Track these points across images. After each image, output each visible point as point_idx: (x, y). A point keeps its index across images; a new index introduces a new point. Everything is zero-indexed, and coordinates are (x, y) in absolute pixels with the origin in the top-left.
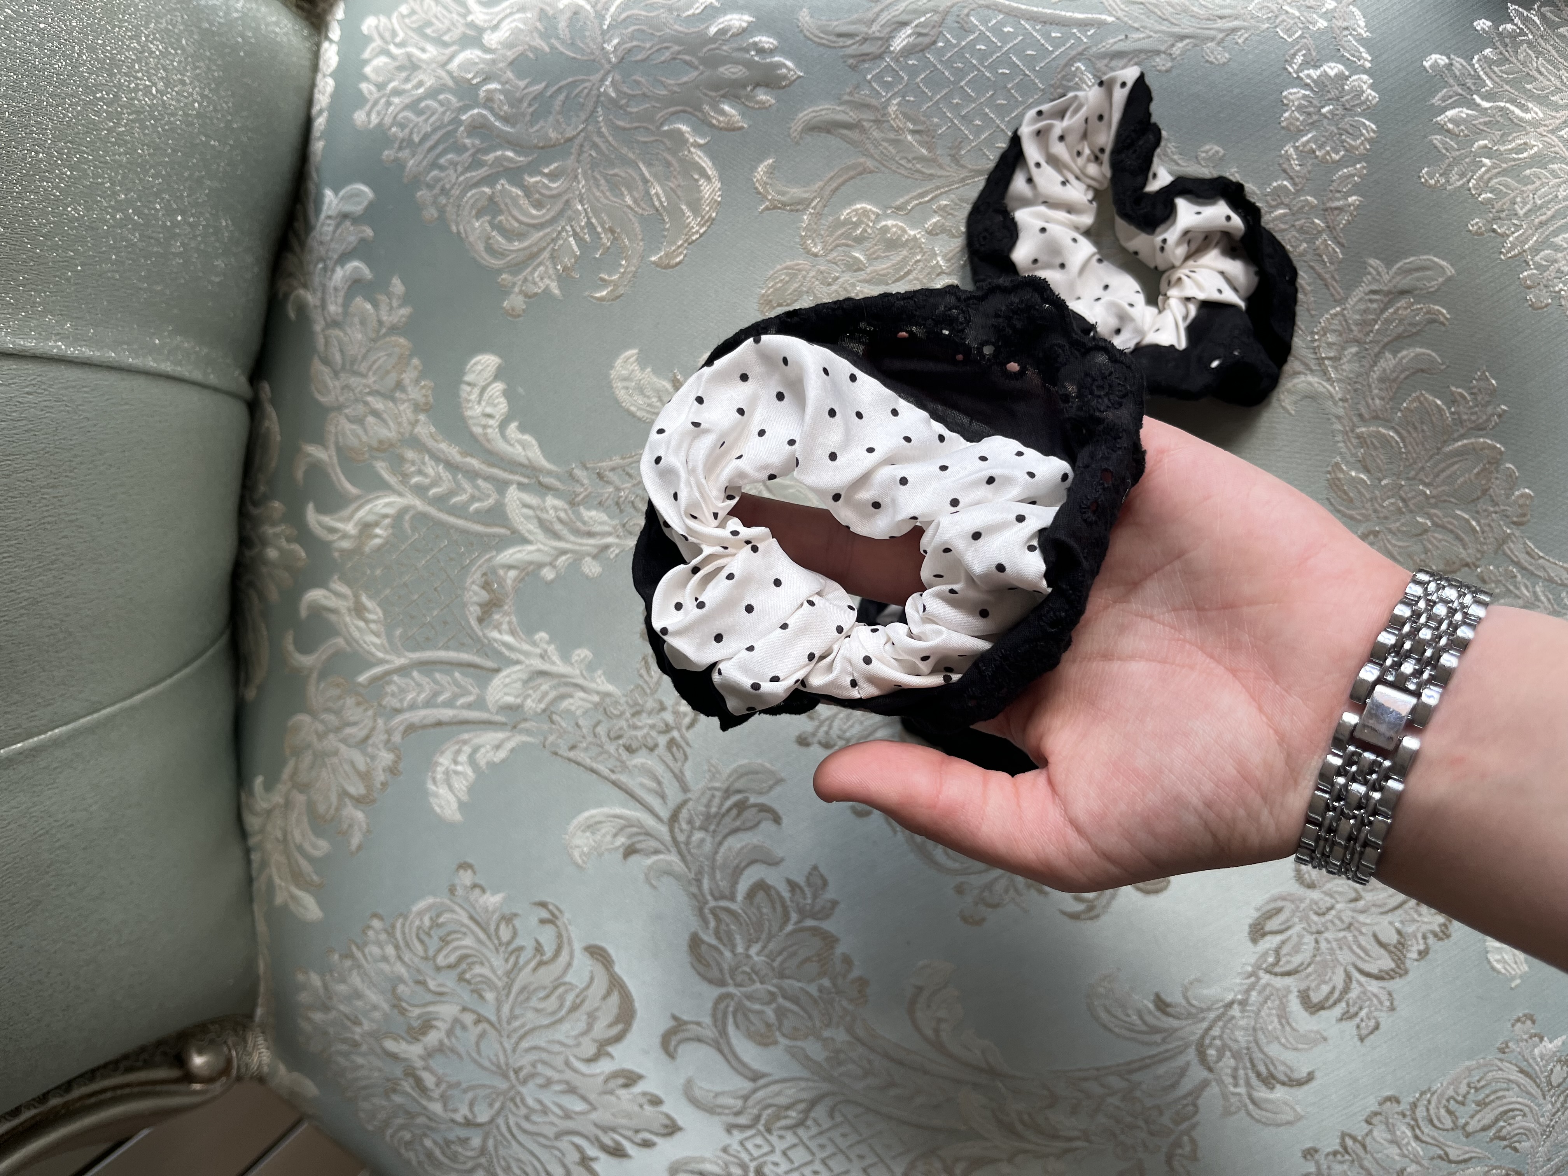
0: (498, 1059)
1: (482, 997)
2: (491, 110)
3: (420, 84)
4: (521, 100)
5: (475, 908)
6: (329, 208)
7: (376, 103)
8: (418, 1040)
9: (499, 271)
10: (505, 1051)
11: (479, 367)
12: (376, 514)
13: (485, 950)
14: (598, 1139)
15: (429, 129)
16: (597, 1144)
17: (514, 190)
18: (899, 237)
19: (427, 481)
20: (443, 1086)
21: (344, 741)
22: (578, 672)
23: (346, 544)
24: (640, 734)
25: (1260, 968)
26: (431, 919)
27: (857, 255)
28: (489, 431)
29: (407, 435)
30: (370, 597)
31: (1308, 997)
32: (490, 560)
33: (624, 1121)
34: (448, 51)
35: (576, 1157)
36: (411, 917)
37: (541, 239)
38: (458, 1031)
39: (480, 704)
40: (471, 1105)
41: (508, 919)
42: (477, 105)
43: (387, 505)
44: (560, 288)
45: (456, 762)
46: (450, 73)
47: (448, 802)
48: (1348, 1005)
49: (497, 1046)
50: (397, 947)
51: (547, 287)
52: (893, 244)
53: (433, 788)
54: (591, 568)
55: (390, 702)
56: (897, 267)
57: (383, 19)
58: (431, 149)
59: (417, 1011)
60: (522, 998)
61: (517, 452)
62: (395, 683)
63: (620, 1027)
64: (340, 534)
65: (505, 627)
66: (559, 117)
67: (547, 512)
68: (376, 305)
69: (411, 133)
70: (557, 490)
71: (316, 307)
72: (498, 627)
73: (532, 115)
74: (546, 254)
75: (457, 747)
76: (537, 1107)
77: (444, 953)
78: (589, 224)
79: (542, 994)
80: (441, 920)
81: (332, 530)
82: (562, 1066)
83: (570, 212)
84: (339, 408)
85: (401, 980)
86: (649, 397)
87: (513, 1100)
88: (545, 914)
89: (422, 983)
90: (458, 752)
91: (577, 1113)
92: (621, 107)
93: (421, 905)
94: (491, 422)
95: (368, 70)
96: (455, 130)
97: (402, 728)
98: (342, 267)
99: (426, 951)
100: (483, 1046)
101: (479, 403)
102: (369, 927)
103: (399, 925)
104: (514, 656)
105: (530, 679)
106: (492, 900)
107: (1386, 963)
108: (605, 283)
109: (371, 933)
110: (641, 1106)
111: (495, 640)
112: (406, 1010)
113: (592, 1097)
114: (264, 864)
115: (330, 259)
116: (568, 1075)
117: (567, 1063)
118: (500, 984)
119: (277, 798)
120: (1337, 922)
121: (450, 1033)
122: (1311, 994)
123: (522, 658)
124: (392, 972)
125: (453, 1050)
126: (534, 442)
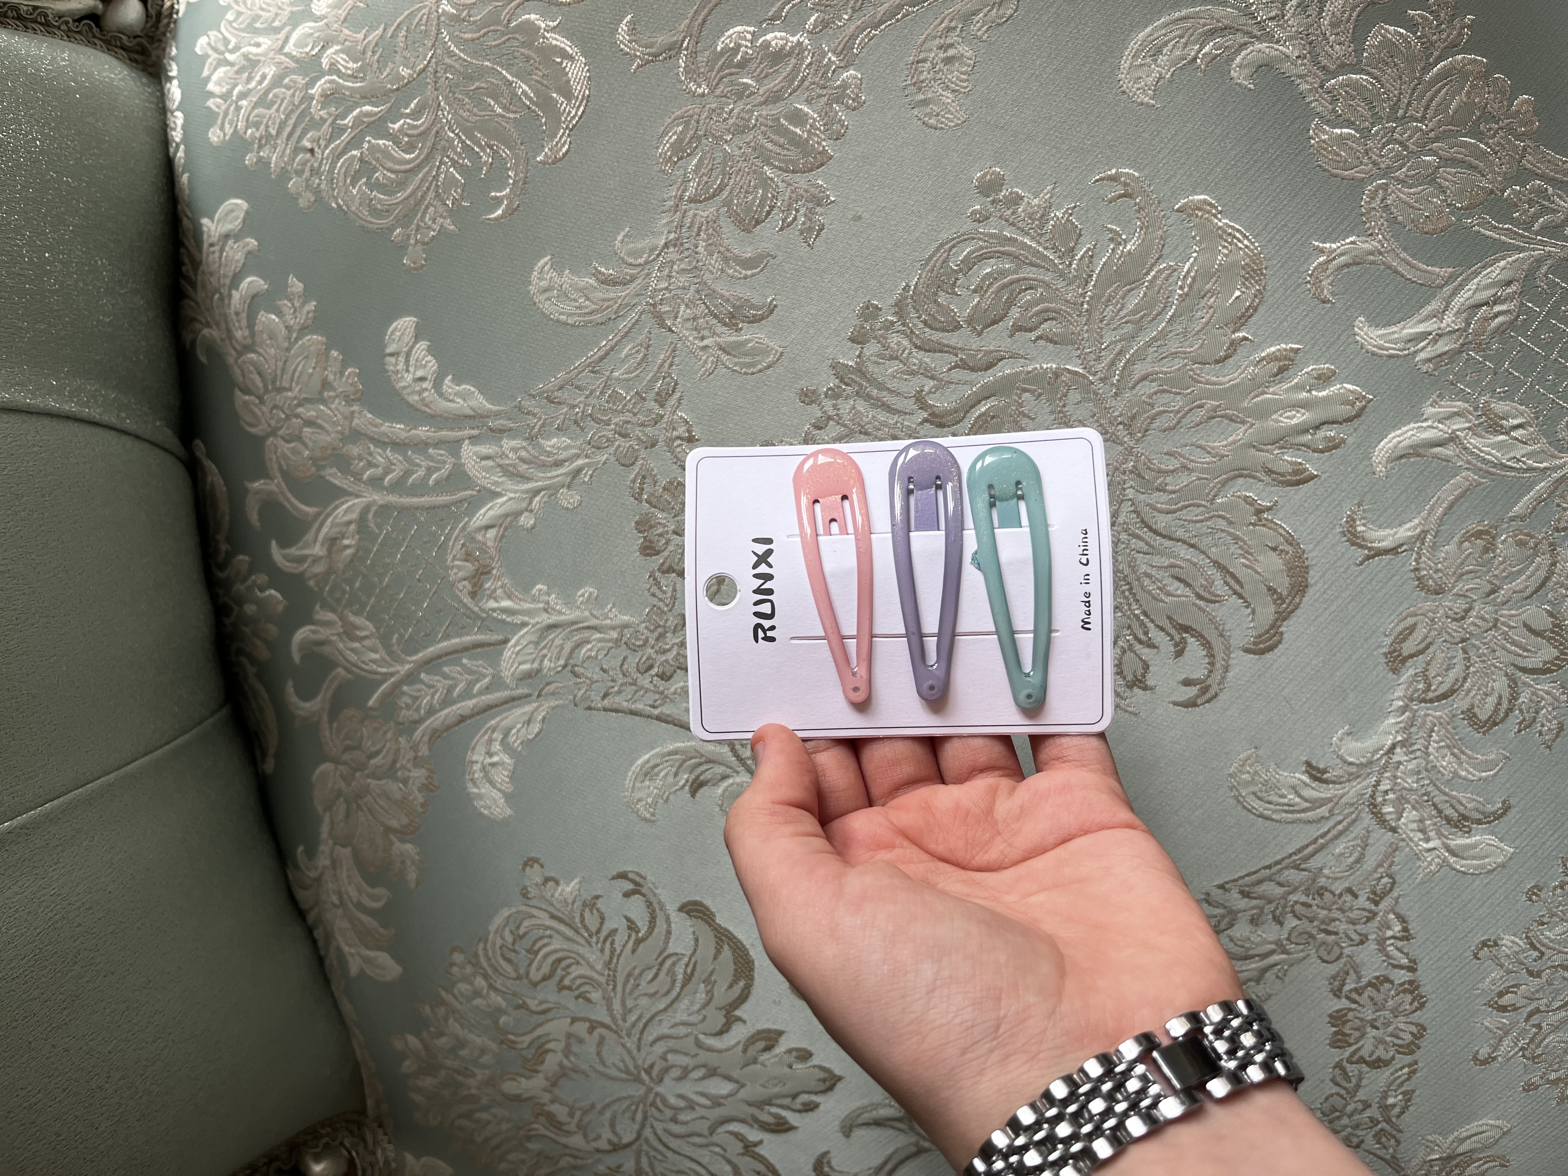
0: (626, 1066)
1: (589, 1000)
2: (338, 73)
3: (264, 77)
4: (364, 52)
5: (552, 905)
6: (209, 236)
7: (226, 114)
8: (537, 1071)
9: (391, 230)
10: (629, 1052)
11: (398, 334)
12: (338, 525)
13: (575, 947)
14: (756, 1120)
15: (283, 117)
16: (755, 1126)
17: (381, 142)
18: (783, 47)
19: (380, 470)
20: (578, 1114)
21: (373, 775)
22: (587, 613)
23: (319, 569)
24: (670, 656)
25: (1412, 700)
26: (512, 932)
27: (745, 80)
28: (426, 394)
29: (347, 432)
30: (357, 614)
31: (1475, 715)
32: (464, 528)
33: (776, 1090)
34: (282, 36)
35: (739, 1147)
36: (491, 937)
37: (423, 180)
38: (576, 1048)
39: (497, 683)
40: (612, 1126)
41: (591, 904)
42: (323, 74)
43: (346, 511)
44: (454, 224)
45: (490, 754)
46: (287, 55)
47: (495, 800)
48: (1521, 711)
49: (620, 1049)
50: (486, 976)
51: (442, 226)
52: (778, 56)
53: (476, 790)
54: (569, 498)
55: (406, 715)
56: (791, 78)
57: (213, 34)
58: (290, 135)
59: (527, 1039)
60: (629, 987)
61: (459, 405)
62: (404, 693)
63: (742, 984)
64: (309, 560)
65: (499, 592)
66: (405, 53)
67: (507, 456)
68: (279, 313)
69: (267, 127)
70: (510, 430)
71: (222, 340)
72: (492, 596)
73: (378, 61)
74: (431, 194)
75: (486, 737)
76: (682, 1104)
77: (535, 965)
78: (465, 147)
79: (650, 975)
80: (522, 931)
81: (301, 560)
82: (694, 1050)
83: (443, 143)
84: (273, 433)
85: (499, 1011)
86: (575, 300)
87: (653, 1104)
88: (629, 886)
89: (523, 1006)
90: (490, 741)
91: (726, 1097)
92: (464, 20)
93: (498, 921)
94: (425, 385)
95: (211, 87)
96: (309, 107)
97: (426, 738)
98: (237, 289)
99: (516, 970)
100: (604, 1053)
101: (408, 371)
102: (452, 964)
103: (481, 952)
104: (518, 619)
105: (541, 638)
106: (568, 889)
107: (1548, 652)
108: (498, 201)
109: (455, 970)
110: (790, 1067)
111: (494, 610)
112: (514, 1042)
113: (736, 1074)
114: (329, 937)
115: (224, 285)
116: (704, 1056)
117: (699, 1044)
118: (602, 980)
119: (323, 861)
120: (1479, 622)
121: (567, 1052)
122: (1476, 710)
123: (526, 619)
124: (489, 1006)
125: (575, 1070)
126: (472, 389)
